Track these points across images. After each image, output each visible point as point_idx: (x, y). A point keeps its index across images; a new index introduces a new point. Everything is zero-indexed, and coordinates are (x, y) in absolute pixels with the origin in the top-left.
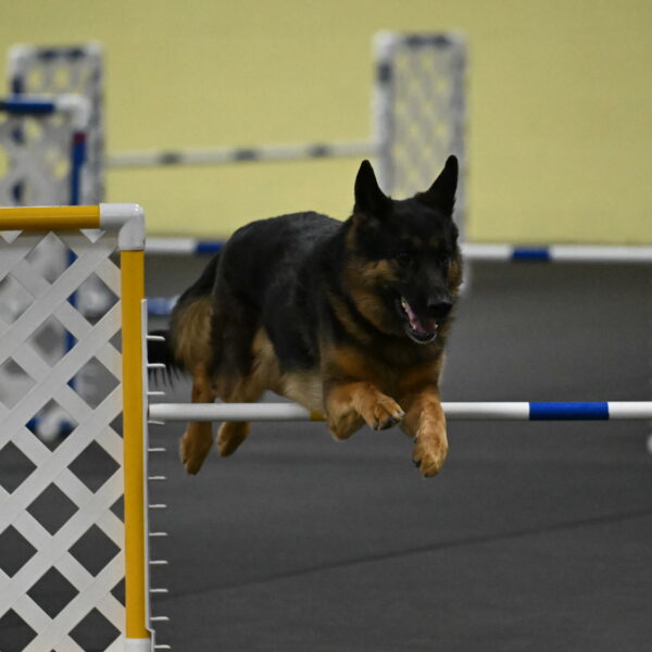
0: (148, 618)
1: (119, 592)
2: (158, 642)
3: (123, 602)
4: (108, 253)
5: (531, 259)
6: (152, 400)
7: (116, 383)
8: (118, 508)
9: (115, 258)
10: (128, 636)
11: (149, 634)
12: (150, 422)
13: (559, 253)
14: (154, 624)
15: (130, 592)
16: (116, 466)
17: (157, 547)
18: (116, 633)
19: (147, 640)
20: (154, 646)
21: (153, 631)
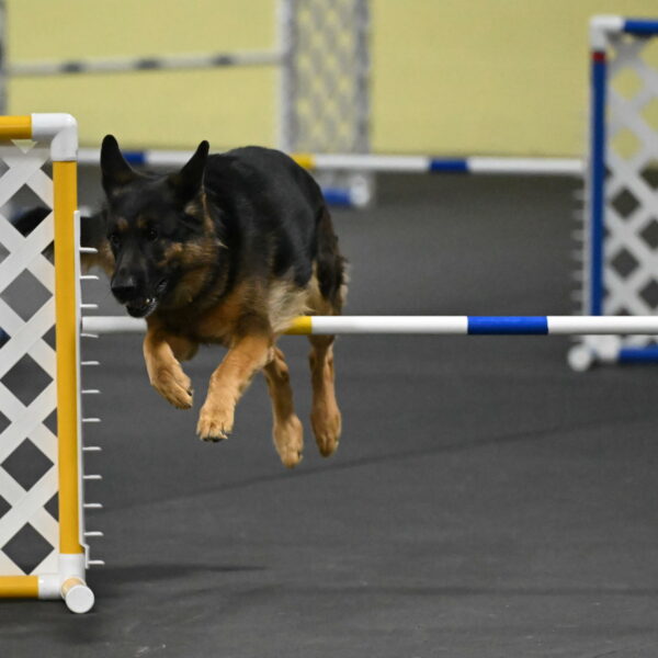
0: (82, 534)
1: (52, 507)
2: (92, 558)
3: (56, 517)
4: (41, 163)
5: (449, 170)
6: (85, 313)
7: (48, 295)
8: (51, 422)
9: (48, 169)
10: (62, 551)
11: (83, 550)
12: (83, 335)
13: (477, 165)
14: (88, 540)
15: (64, 507)
16: (48, 380)
17: (90, 462)
18: (50, 549)
19: (81, 555)
20: (88, 562)
21: (87, 547)
